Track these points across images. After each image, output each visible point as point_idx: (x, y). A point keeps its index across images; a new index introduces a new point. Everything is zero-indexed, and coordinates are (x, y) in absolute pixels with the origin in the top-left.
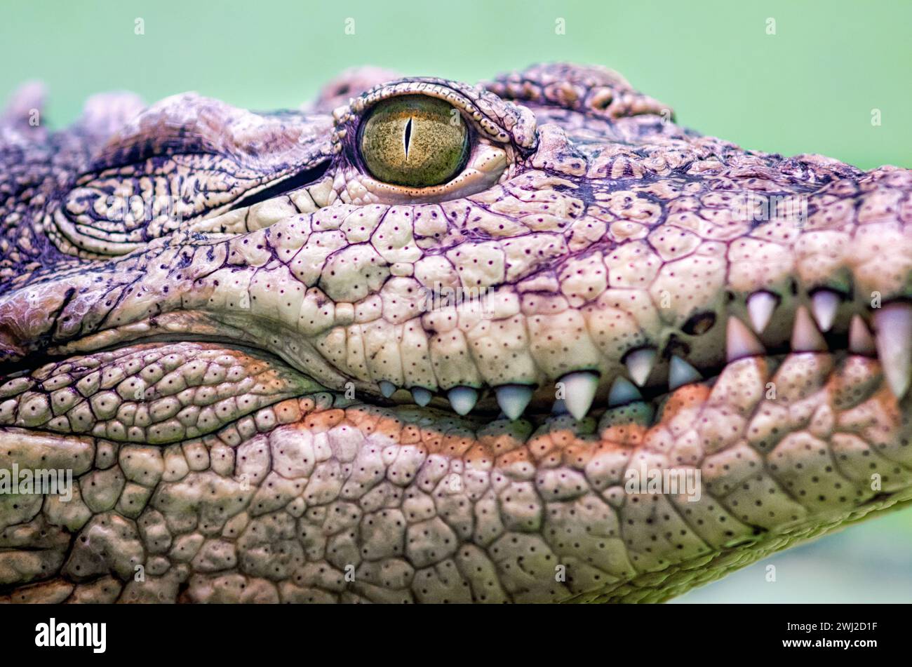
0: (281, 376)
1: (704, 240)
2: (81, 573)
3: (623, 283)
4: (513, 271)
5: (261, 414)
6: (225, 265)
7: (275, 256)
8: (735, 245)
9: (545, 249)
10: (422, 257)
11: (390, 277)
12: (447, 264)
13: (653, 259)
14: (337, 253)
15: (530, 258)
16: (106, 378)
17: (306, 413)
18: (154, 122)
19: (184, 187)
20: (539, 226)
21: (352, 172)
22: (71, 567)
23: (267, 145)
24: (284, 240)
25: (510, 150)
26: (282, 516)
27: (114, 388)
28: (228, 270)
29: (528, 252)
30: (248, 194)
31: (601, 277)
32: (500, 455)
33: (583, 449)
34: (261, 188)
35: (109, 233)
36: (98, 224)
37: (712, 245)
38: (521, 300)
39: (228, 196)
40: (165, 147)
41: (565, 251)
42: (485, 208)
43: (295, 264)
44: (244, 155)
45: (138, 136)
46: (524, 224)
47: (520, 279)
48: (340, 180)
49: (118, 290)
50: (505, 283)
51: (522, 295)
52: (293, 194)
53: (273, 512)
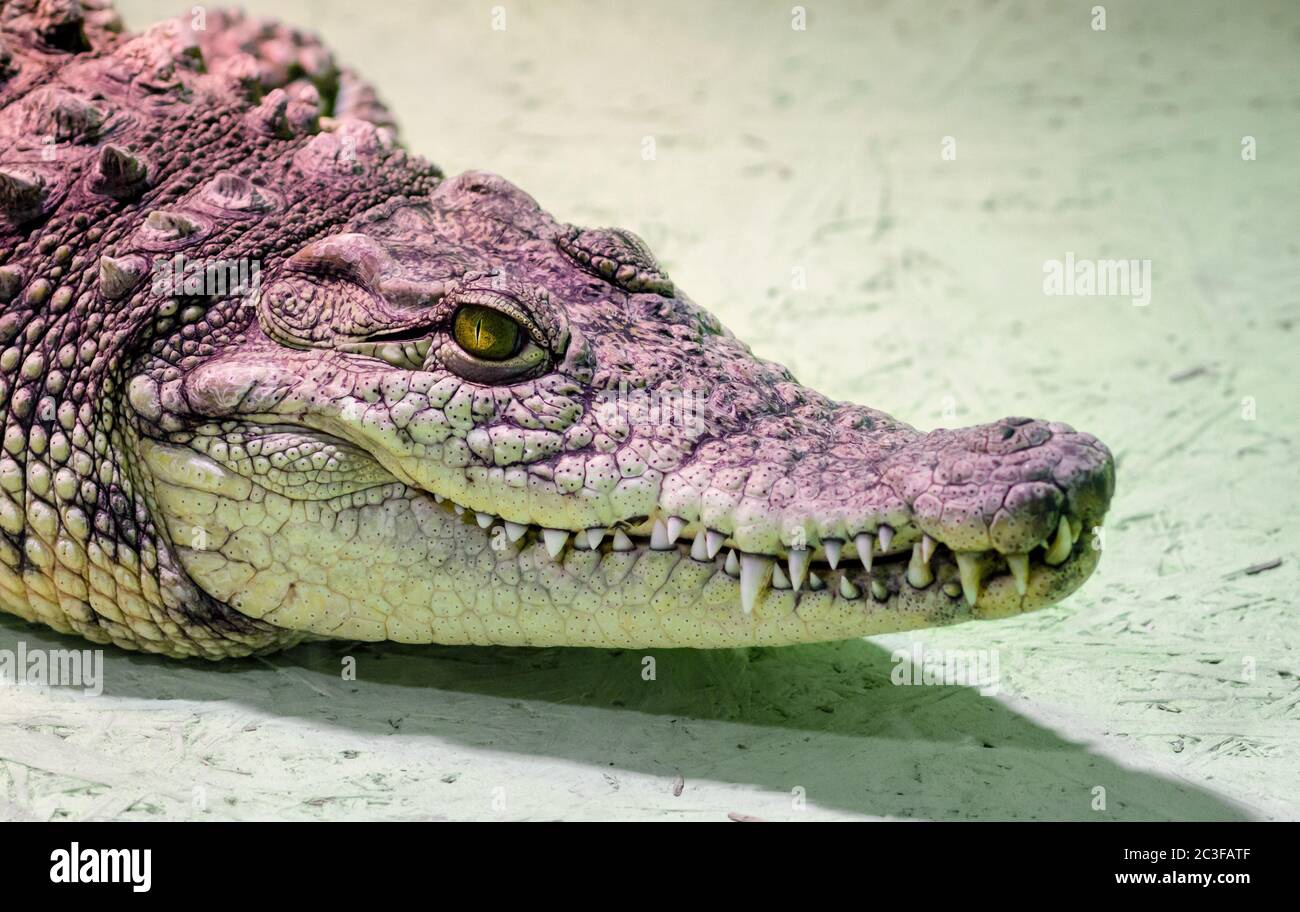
0: (374, 472)
1: (650, 467)
2: (233, 556)
3: (593, 486)
4: (527, 457)
5: (357, 496)
6: (352, 395)
7: (382, 400)
8: (669, 478)
9: (551, 446)
10: (474, 428)
11: (451, 436)
12: (487, 438)
13: (615, 473)
14: (421, 411)
15: (540, 450)
16: (264, 448)
17: (386, 499)
18: (333, 253)
19: (343, 308)
20: (550, 426)
21: (446, 337)
22: (226, 550)
23: (397, 298)
24: (390, 391)
25: (547, 352)
26: (359, 564)
27: (268, 457)
28: (353, 400)
29: (539, 445)
30: (378, 333)
31: (580, 478)
32: (501, 562)
33: (552, 575)
34: (387, 331)
35: (291, 326)
36: (286, 318)
37: (654, 472)
38: (529, 478)
39: (366, 331)
40: (338, 271)
41: (563, 449)
42: (521, 402)
43: (393, 411)
44: (383, 299)
45: (322, 258)
46: (541, 422)
47: (531, 462)
48: (436, 342)
49: (284, 389)
50: (522, 463)
51: (530, 474)
52: (405, 343)
53: (354, 560)
